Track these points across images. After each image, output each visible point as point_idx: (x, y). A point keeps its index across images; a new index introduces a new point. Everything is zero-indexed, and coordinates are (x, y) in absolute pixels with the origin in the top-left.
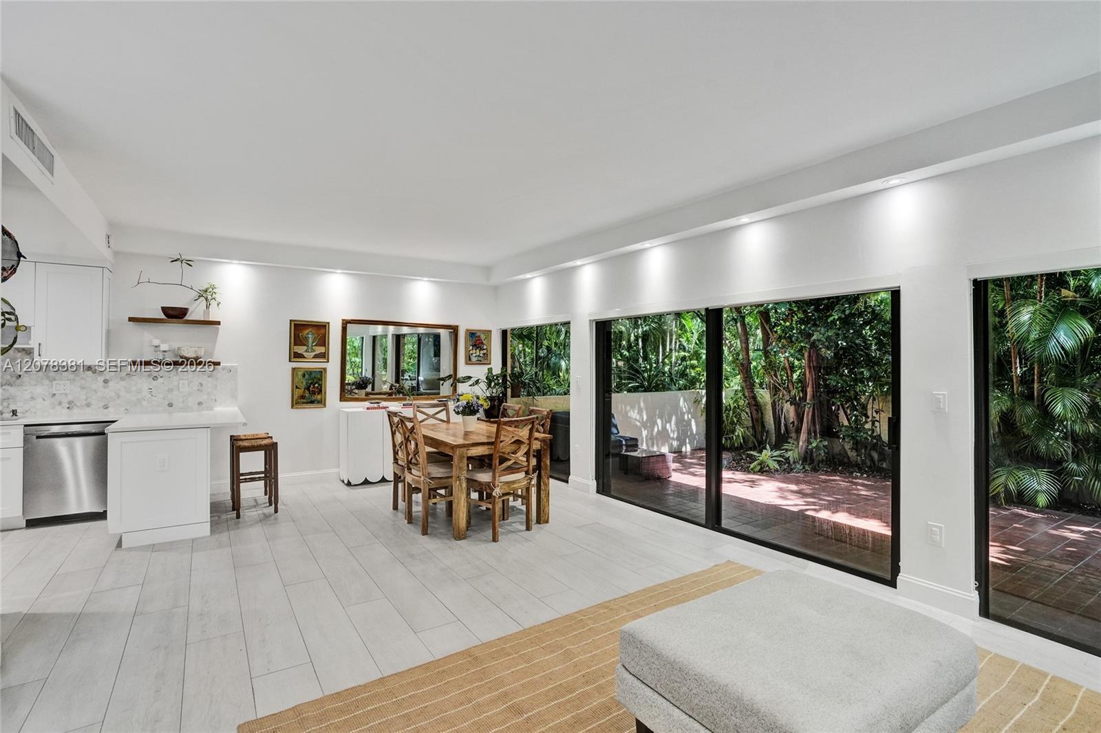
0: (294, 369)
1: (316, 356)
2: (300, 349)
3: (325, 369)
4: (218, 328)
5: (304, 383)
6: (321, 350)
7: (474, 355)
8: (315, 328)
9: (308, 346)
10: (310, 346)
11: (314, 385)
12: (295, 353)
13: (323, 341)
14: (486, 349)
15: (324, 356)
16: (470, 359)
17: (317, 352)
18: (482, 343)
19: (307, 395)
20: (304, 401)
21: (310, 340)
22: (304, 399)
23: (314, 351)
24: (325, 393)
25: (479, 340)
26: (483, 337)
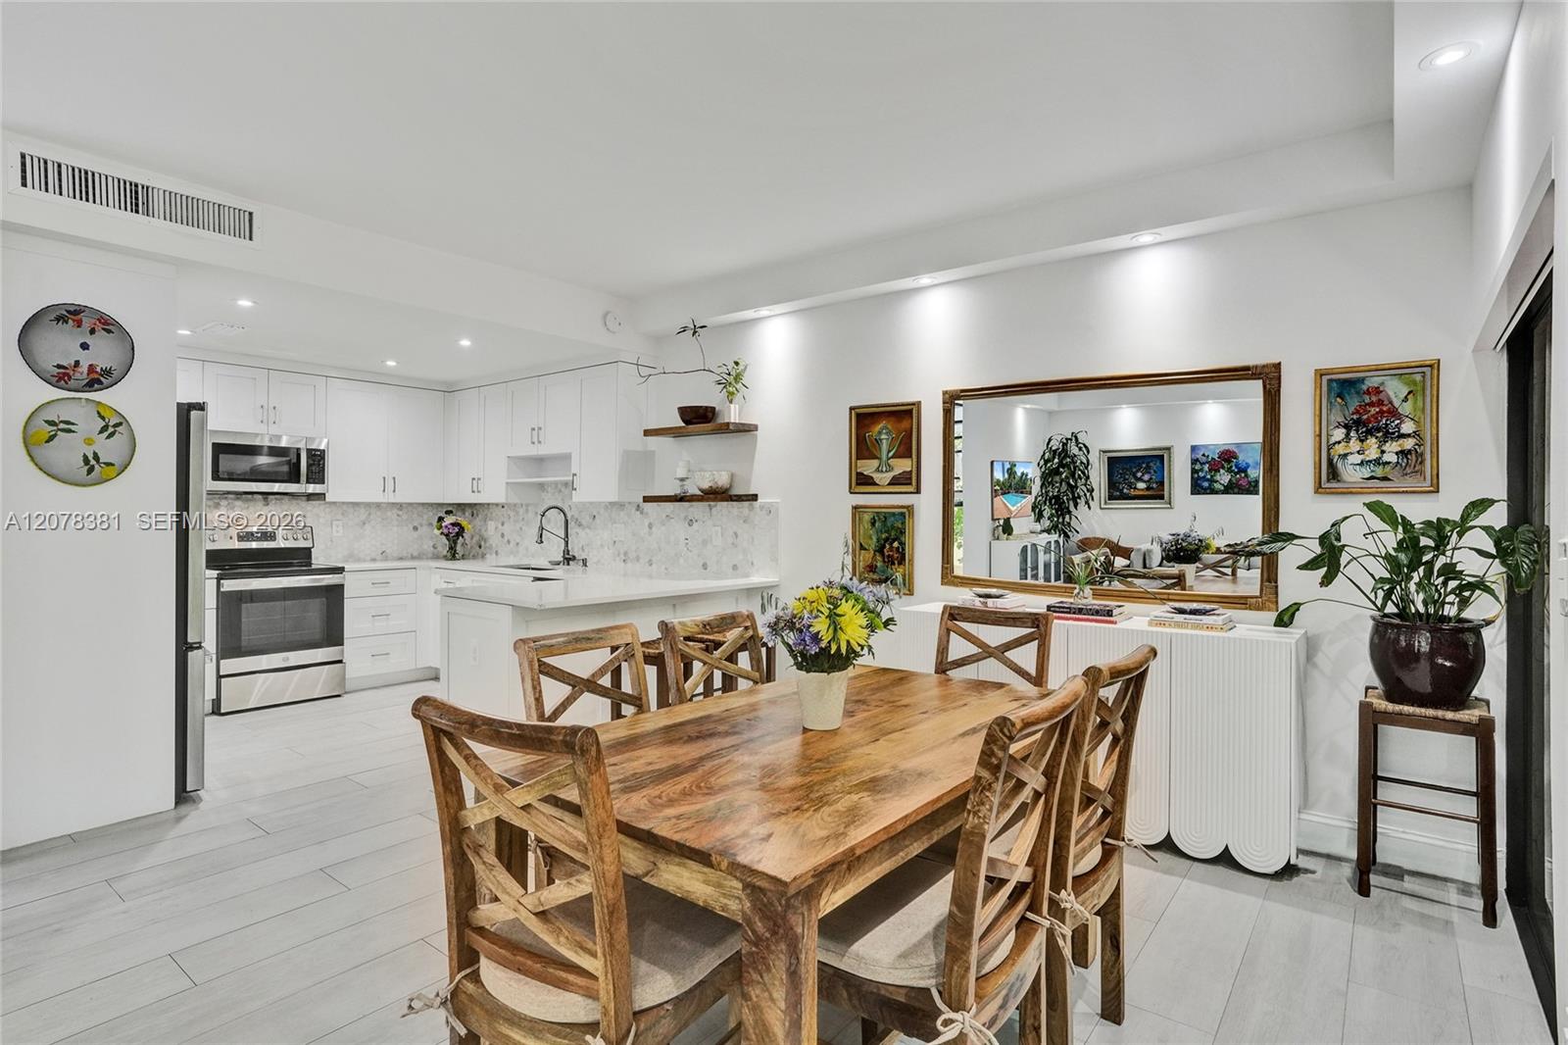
0: (855, 508)
1: (894, 482)
2: (868, 467)
3: (910, 508)
4: (756, 435)
5: (875, 540)
6: (903, 466)
7: (1352, 459)
8: (892, 419)
9: (879, 459)
10: (884, 457)
11: (891, 544)
12: (859, 474)
13: (908, 446)
14: (1416, 434)
15: (908, 481)
16: (1334, 474)
17: (897, 472)
18: (1394, 413)
19: (879, 564)
20: (875, 577)
21: (885, 446)
22: (874, 572)
23: (890, 468)
24: (911, 560)
25: (1380, 403)
26: (1395, 390)
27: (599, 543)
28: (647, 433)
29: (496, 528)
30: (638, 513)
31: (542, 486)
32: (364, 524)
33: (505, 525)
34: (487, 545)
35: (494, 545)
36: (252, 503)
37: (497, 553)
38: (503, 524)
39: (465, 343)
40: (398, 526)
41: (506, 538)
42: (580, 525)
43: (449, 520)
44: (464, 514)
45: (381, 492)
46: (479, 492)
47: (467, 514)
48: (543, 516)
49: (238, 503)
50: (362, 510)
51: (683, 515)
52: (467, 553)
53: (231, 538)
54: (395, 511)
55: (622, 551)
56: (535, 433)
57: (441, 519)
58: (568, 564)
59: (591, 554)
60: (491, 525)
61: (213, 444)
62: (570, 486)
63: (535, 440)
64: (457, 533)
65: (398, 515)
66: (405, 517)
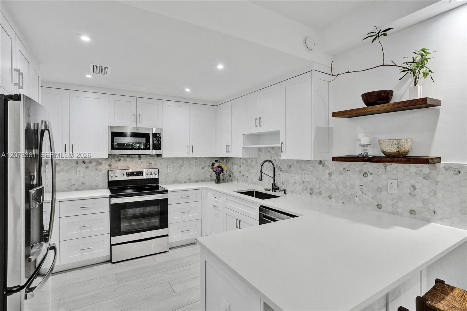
4: (438, 110)
27: (293, 181)
28: (335, 115)
29: (237, 168)
30: (321, 166)
31: (260, 149)
32: (181, 166)
33: (241, 167)
34: (234, 176)
35: (236, 176)
36: (134, 159)
37: (237, 180)
38: (240, 167)
39: (220, 67)
40: (195, 167)
41: (242, 174)
42: (281, 170)
43: (217, 164)
44: (223, 161)
45: (187, 153)
46: (229, 152)
47: (224, 161)
48: (262, 166)
49: (128, 159)
50: (180, 161)
51: (358, 169)
52: (224, 178)
53: (124, 175)
54: (194, 160)
55: (309, 187)
56: (258, 121)
57: (213, 164)
58: (275, 191)
59: (288, 186)
60: (235, 167)
61: (111, 132)
62: (280, 149)
63: (258, 125)
64: (220, 171)
65: (195, 162)
66: (198, 163)
